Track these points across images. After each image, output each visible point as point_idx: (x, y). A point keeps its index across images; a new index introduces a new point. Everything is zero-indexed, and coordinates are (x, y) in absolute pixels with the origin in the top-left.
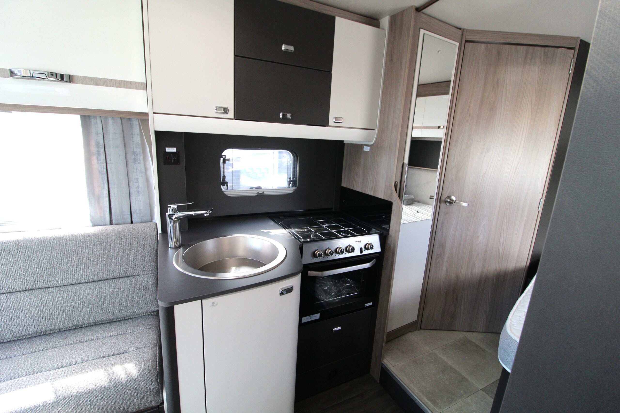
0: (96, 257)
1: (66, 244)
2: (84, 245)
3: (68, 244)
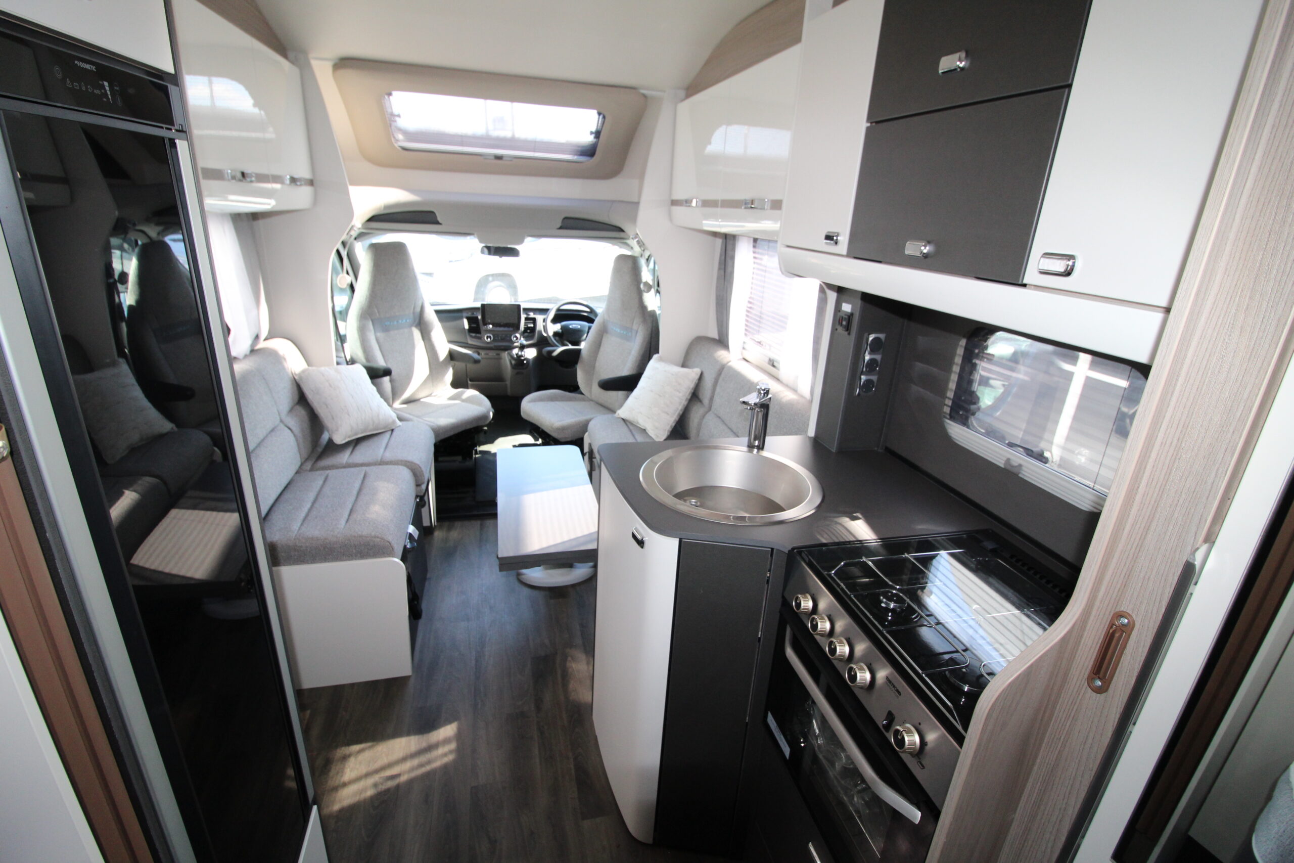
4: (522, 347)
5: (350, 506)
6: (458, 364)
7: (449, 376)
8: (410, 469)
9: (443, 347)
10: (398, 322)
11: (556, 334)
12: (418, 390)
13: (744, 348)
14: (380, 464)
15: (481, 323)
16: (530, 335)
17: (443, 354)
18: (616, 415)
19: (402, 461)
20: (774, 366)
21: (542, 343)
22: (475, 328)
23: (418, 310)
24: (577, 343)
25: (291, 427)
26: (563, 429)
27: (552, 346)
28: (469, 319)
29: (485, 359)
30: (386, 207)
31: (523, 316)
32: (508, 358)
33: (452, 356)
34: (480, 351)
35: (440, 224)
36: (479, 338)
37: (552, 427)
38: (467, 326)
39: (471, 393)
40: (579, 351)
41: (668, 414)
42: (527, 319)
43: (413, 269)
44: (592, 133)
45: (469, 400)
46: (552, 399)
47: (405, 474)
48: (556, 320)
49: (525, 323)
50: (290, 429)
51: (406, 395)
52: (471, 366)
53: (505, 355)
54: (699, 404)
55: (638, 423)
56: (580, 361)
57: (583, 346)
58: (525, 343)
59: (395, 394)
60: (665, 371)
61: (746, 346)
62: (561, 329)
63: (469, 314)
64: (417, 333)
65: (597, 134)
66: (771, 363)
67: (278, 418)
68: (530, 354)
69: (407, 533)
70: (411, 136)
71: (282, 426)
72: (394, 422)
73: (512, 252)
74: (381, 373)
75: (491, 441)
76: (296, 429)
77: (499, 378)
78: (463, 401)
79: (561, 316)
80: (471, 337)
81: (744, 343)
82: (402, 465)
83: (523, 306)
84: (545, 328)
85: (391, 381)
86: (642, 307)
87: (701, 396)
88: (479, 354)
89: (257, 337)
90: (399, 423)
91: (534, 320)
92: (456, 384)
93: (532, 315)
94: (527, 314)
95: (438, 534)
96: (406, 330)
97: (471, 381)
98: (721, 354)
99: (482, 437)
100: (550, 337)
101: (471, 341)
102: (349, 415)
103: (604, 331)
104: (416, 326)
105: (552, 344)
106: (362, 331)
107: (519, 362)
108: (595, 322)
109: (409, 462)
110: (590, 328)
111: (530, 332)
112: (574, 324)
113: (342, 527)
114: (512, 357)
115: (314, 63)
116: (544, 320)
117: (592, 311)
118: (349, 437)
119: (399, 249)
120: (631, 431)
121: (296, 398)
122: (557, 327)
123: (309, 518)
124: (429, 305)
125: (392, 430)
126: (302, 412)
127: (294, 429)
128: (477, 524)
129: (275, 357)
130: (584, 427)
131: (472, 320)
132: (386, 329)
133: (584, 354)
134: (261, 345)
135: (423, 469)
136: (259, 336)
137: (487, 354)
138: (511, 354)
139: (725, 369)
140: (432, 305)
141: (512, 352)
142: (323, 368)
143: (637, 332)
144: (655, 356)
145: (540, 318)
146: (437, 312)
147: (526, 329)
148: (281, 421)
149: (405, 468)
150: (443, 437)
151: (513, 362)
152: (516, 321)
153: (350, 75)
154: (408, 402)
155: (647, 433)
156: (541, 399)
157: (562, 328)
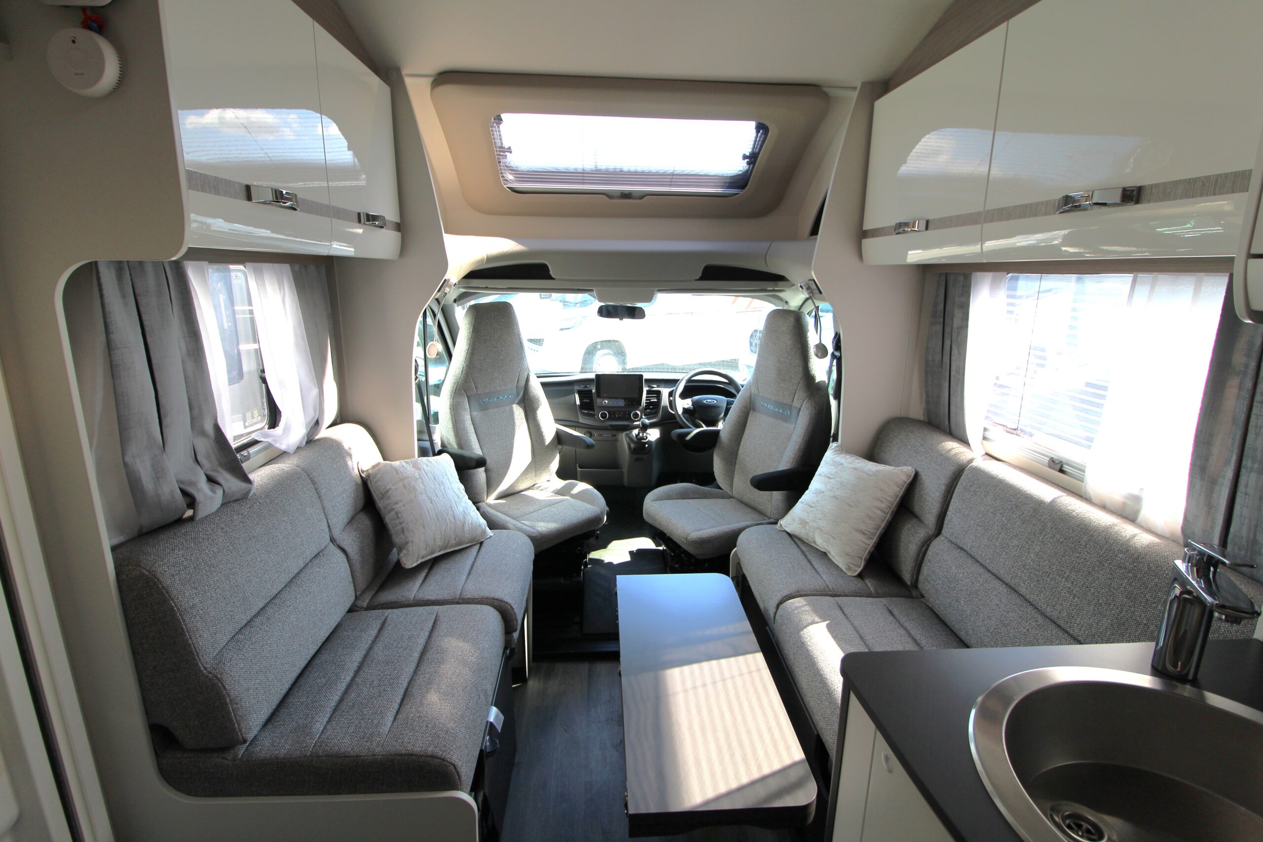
0: (1109, 602)
1: (1086, 546)
2: (1106, 565)
3: (1088, 546)
4: (644, 428)
5: (405, 684)
6: (566, 448)
7: (555, 464)
8: (497, 610)
9: (549, 427)
10: (498, 398)
11: (685, 411)
12: (518, 481)
13: (985, 438)
14: (458, 603)
15: (594, 396)
16: (653, 411)
17: (549, 436)
18: (778, 526)
19: (487, 598)
20: (1061, 471)
21: (668, 421)
22: (588, 405)
23: (523, 383)
24: (714, 423)
25: (346, 548)
26: (702, 543)
27: (682, 427)
28: (580, 393)
29: (600, 440)
30: (490, 259)
31: (645, 389)
32: (626, 439)
33: (559, 438)
34: (593, 431)
35: (553, 279)
36: (593, 416)
37: (686, 539)
38: (578, 402)
39: (582, 486)
40: (717, 433)
41: (864, 534)
42: (649, 392)
43: (519, 335)
44: (745, 157)
45: (580, 496)
46: (684, 496)
47: (492, 619)
48: (684, 395)
49: (647, 397)
50: (344, 551)
51: (504, 486)
52: (581, 451)
53: (623, 436)
54: (914, 521)
55: (815, 542)
56: (717, 446)
57: (720, 426)
58: (647, 421)
59: (491, 485)
60: (856, 469)
61: (988, 434)
62: (693, 405)
63: (581, 388)
64: (519, 413)
65: (752, 158)
66: (1058, 467)
67: (328, 537)
68: (653, 435)
69: (487, 722)
70: (522, 175)
71: (332, 547)
72: (484, 532)
73: (634, 313)
74: (473, 464)
75: (604, 546)
76: (353, 550)
77: (614, 464)
78: (573, 496)
79: (692, 389)
80: (583, 414)
81: (985, 429)
82: (486, 604)
83: (646, 376)
84: (672, 404)
85: (486, 471)
86: (808, 377)
87: (917, 509)
88: (591, 436)
89: (317, 423)
90: (490, 532)
91: (658, 393)
92: (562, 473)
93: (656, 388)
94: (649, 386)
95: (533, 685)
96: (507, 408)
97: (580, 467)
98: (952, 446)
99: (592, 540)
100: (679, 415)
101: (582, 420)
102: (424, 527)
103: (749, 409)
104: (519, 404)
105: (683, 425)
106: (455, 410)
107: (640, 446)
108: (738, 397)
109: (497, 600)
110: (729, 404)
111: (653, 407)
112: (709, 399)
113: (387, 729)
114: (631, 439)
115: (408, 81)
116: (671, 394)
117: (731, 382)
118: (423, 558)
119: (504, 311)
120: (803, 553)
121: (361, 504)
122: (688, 403)
123: (343, 707)
124: (535, 376)
125: (481, 543)
126: (365, 522)
127: (349, 550)
128: (584, 667)
129: (337, 451)
130: (730, 539)
131: (583, 394)
132: (484, 408)
133: (724, 437)
134: (324, 433)
135: (516, 610)
136: (320, 422)
137: (601, 435)
138: (631, 435)
139: (965, 473)
140: (538, 377)
141: (632, 432)
142: (396, 463)
143: (800, 410)
144: (833, 445)
145: (665, 392)
146: (544, 385)
147: (649, 404)
148: (332, 540)
149: (491, 609)
150: (545, 547)
151: (632, 446)
152: (636, 396)
153: (450, 91)
154: (504, 496)
155: (829, 559)
156: (669, 497)
157: (694, 403)
